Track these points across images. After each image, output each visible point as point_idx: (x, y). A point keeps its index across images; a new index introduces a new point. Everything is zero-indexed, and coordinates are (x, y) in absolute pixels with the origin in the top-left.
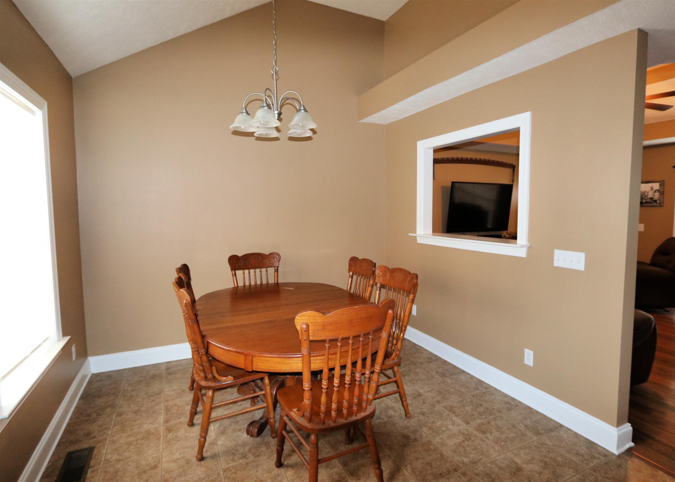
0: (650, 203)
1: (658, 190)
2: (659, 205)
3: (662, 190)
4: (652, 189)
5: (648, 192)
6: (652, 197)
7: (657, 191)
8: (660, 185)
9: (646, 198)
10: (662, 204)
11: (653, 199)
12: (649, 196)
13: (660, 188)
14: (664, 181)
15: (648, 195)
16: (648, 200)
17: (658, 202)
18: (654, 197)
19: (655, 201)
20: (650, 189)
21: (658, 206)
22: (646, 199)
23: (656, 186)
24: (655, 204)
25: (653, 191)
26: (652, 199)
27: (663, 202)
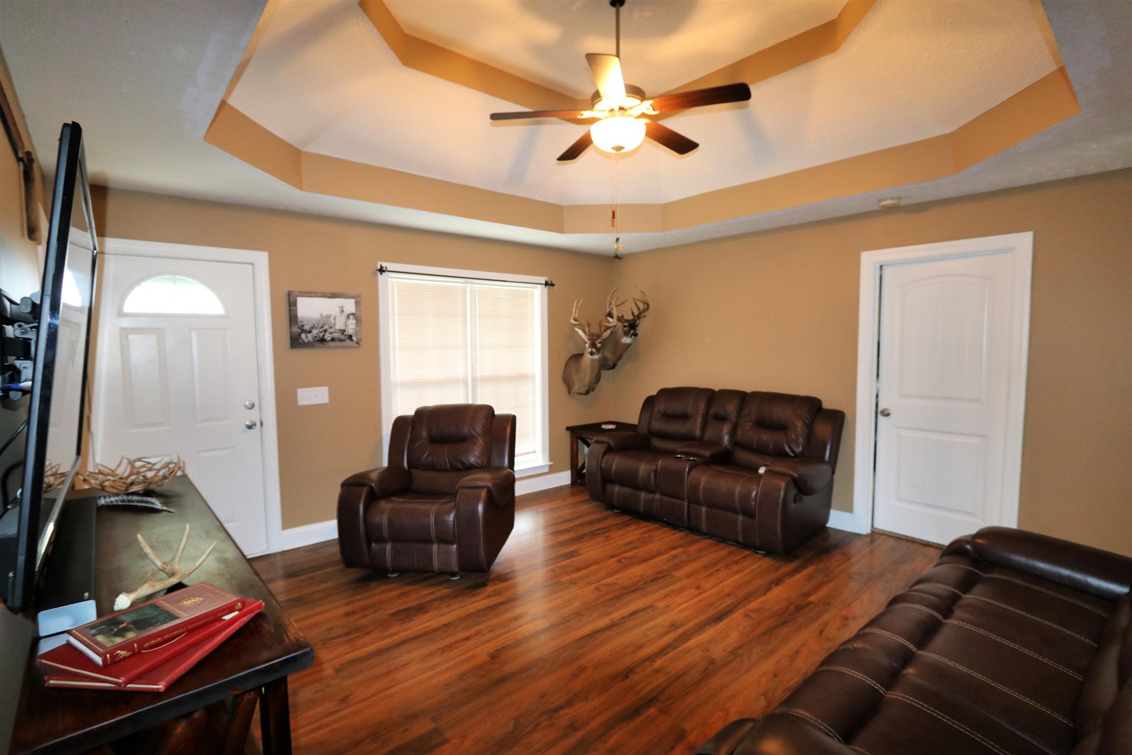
0: (340, 340)
1: (353, 314)
4: (343, 311)
5: (335, 318)
6: (343, 328)
7: (351, 317)
9: (332, 330)
11: (346, 333)
12: (338, 327)
13: (356, 311)
15: (335, 324)
16: (336, 335)
17: (354, 339)
19: (350, 337)
20: (338, 310)
22: (331, 333)
23: (350, 305)
24: (348, 342)
25: (345, 314)
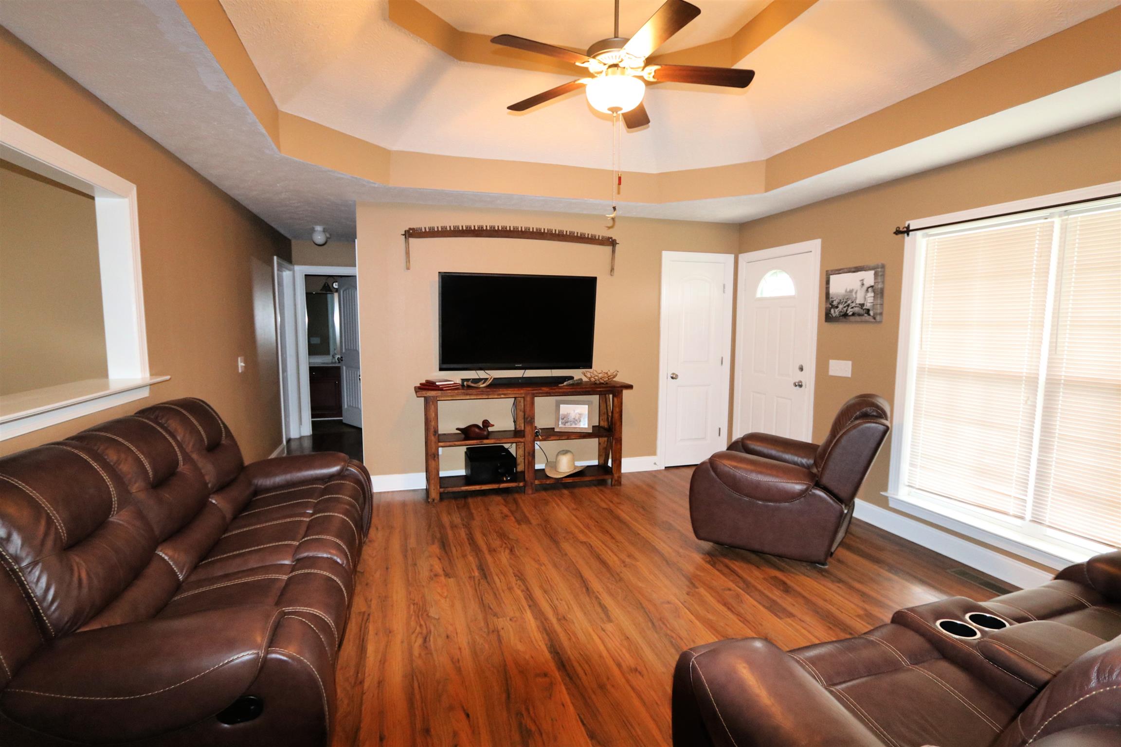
0: (860, 315)
2: (873, 320)
3: (880, 286)
6: (862, 302)
7: (870, 290)
8: (876, 275)
9: (853, 305)
10: (878, 318)
14: (883, 267)
16: (856, 310)
17: (871, 313)
18: (865, 303)
19: (868, 311)
20: (860, 283)
21: (872, 322)
23: (869, 277)
24: (866, 317)
25: (865, 288)
26: (862, 305)
27: (881, 314)
